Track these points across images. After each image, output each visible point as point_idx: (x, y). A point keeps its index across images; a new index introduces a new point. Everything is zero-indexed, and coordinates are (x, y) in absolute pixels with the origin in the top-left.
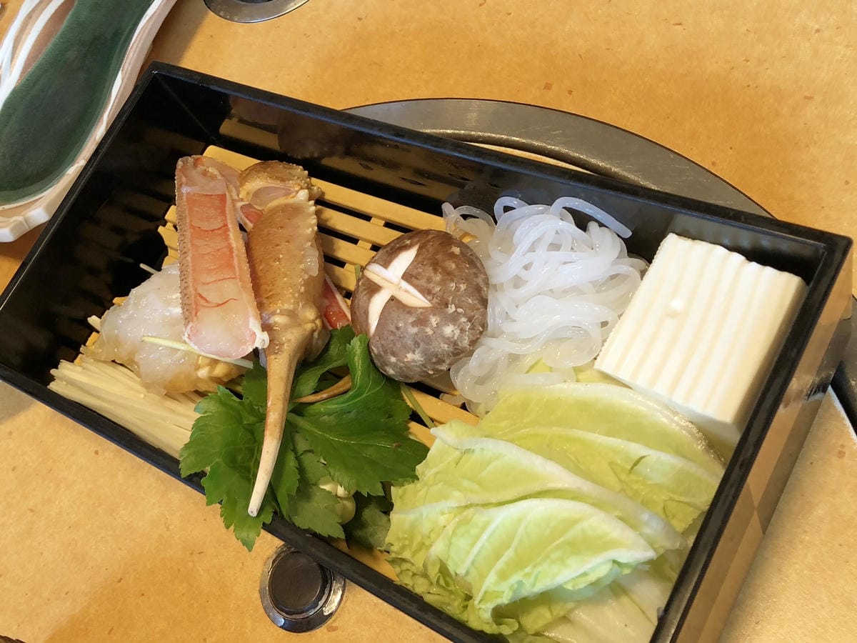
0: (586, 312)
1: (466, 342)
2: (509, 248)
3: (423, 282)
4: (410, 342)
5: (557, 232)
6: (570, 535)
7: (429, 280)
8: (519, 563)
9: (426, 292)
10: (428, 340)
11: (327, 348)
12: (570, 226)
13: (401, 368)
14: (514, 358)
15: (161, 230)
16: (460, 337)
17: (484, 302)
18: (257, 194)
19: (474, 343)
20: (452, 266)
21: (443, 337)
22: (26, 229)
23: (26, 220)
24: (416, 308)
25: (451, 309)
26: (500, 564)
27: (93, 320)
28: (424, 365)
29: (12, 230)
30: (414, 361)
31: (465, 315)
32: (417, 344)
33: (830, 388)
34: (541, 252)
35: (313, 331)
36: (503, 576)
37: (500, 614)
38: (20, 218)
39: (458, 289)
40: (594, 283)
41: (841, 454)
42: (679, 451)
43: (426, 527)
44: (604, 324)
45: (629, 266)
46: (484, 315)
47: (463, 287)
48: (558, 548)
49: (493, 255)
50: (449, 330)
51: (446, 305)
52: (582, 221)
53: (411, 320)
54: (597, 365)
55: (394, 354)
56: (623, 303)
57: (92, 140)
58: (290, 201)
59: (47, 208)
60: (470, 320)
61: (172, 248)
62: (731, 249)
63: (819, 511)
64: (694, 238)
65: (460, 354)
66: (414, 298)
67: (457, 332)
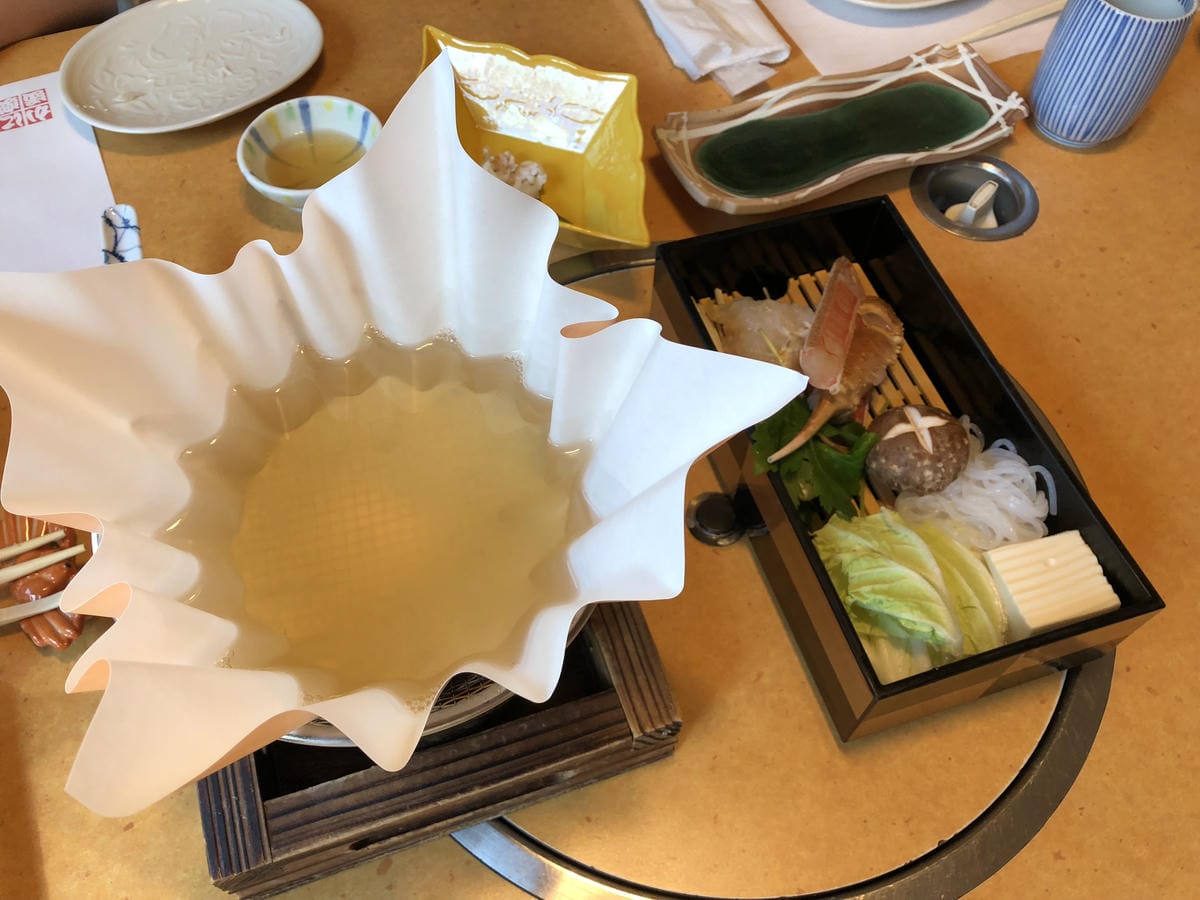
0: (1005, 527)
1: (927, 487)
2: (990, 465)
3: (939, 440)
4: (903, 460)
5: (1023, 481)
6: (923, 603)
7: (942, 442)
8: (887, 593)
9: (935, 445)
10: (914, 468)
11: (844, 424)
12: (1032, 481)
13: (882, 468)
14: (944, 516)
15: (791, 280)
16: (928, 483)
17: (955, 478)
18: (871, 315)
19: (931, 491)
20: (959, 446)
21: (922, 473)
22: (717, 207)
23: (722, 202)
24: (922, 448)
25: (940, 465)
26: (877, 587)
27: (718, 292)
28: (896, 478)
29: (711, 201)
30: (894, 471)
31: (942, 474)
32: (906, 465)
33: (1065, 672)
34: (1008, 482)
35: (849, 410)
36: (874, 591)
37: (856, 607)
38: (720, 199)
39: (952, 459)
40: (1018, 518)
41: (1043, 702)
42: (992, 620)
43: (843, 544)
44: (1006, 539)
45: (1041, 528)
46: (950, 482)
47: (955, 461)
48: (916, 603)
49: (976, 460)
50: (928, 473)
51: (939, 461)
52: (1041, 485)
53: (916, 451)
54: (984, 554)
55: (886, 458)
56: (1024, 539)
57: (792, 194)
58: (887, 335)
59: (740, 208)
60: (942, 479)
61: (790, 297)
62: (1100, 562)
63: (1010, 715)
64: (1086, 542)
65: (920, 490)
66: (927, 442)
67: (931, 478)
